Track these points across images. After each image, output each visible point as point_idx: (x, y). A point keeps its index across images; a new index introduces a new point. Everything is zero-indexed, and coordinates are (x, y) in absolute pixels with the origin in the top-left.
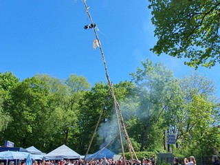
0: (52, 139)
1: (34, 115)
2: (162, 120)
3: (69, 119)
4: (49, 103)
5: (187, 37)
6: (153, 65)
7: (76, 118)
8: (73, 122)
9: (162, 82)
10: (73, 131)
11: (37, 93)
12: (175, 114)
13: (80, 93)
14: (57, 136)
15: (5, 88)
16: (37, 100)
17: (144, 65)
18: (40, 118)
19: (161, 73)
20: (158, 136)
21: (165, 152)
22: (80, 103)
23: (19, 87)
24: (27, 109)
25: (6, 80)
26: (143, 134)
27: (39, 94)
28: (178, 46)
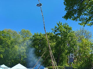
0: (13, 61)
1: (4, 49)
2: (66, 51)
4: (11, 43)
5: (80, 11)
6: (62, 24)
7: (25, 51)
8: (23, 52)
9: (66, 33)
10: (23, 57)
11: (5, 39)
12: (73, 48)
13: (27, 38)
14: (15, 59)
16: (5, 42)
17: (58, 24)
18: (7, 51)
19: (66, 28)
20: (65, 58)
21: (69, 66)
22: (27, 43)
26: (58, 57)
27: (6, 39)
28: (76, 15)
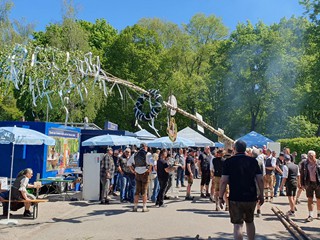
3: (195, 89)
4: (162, 66)
7: (205, 87)
8: (201, 92)
10: (202, 107)
11: (143, 51)
13: (210, 45)
15: (98, 46)
16: (145, 62)
22: (211, 61)
23: (117, 42)
24: (132, 75)
25: (98, 33)
27: (147, 52)
